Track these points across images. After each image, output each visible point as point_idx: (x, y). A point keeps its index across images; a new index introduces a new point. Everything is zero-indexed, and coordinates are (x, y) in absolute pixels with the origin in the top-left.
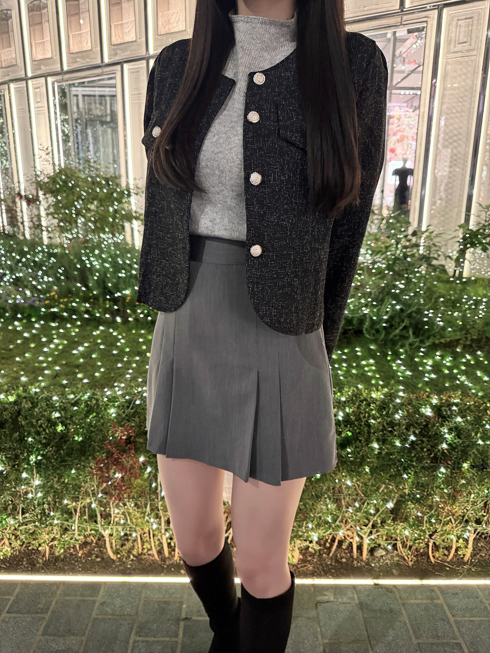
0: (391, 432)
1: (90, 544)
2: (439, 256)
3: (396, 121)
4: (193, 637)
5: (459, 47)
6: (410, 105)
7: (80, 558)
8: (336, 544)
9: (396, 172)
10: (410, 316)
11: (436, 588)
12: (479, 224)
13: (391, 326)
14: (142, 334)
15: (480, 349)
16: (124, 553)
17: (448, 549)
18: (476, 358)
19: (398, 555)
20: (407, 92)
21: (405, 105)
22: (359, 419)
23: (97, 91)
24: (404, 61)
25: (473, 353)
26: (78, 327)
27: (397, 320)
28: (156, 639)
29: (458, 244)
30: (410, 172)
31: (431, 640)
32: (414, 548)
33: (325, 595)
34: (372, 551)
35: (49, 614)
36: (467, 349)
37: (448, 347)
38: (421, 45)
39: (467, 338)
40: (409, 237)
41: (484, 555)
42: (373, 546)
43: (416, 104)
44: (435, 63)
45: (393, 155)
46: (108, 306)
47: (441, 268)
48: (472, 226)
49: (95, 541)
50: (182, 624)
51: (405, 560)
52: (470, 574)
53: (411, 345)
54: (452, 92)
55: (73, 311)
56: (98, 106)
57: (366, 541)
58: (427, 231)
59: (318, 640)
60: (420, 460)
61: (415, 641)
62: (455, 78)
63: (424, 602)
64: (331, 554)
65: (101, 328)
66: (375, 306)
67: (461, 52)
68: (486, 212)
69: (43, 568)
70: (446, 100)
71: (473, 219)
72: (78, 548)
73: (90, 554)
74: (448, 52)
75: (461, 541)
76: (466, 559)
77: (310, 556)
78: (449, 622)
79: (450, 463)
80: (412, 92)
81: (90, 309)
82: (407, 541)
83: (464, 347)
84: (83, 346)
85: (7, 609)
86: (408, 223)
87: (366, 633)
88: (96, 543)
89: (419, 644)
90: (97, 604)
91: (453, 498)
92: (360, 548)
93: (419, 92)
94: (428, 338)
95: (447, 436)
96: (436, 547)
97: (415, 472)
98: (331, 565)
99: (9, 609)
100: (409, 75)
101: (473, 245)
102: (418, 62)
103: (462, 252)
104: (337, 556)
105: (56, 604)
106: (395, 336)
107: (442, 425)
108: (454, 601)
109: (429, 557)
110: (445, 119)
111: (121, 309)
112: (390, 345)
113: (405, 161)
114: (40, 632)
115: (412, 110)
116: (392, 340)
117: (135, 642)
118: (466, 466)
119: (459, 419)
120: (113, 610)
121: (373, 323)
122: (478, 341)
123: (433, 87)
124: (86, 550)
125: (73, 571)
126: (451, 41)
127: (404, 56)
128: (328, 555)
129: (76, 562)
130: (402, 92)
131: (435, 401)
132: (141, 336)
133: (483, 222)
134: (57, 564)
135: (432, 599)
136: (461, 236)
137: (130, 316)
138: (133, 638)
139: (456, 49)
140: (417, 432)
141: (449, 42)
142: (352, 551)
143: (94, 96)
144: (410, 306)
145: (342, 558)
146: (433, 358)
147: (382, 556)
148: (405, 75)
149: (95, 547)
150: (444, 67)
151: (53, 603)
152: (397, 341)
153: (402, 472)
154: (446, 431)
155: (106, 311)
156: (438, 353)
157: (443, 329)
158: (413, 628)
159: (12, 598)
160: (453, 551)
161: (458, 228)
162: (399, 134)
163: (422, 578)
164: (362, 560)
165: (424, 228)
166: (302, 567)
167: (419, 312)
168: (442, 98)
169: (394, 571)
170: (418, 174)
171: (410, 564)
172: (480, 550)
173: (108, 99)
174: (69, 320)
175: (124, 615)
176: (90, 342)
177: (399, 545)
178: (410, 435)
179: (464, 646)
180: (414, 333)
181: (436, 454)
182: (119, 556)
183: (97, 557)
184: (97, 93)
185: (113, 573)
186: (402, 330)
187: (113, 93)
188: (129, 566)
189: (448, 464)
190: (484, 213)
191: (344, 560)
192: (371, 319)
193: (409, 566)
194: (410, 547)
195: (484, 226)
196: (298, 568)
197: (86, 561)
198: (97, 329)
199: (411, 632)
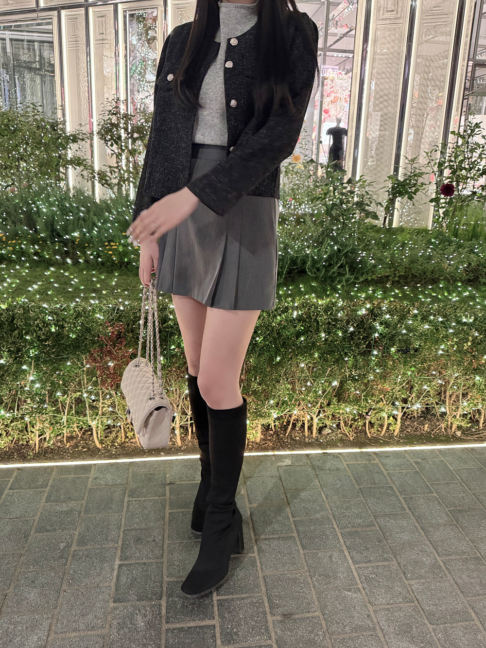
0: (334, 325)
1: (76, 438)
2: (371, 203)
3: (330, 82)
4: (178, 495)
5: (388, 15)
6: (342, 68)
7: (68, 449)
8: (290, 426)
9: (331, 132)
10: (346, 255)
11: (372, 454)
12: (405, 175)
13: (330, 265)
14: (94, 274)
15: (406, 284)
16: (108, 443)
17: (382, 426)
18: (403, 292)
19: (341, 433)
20: (340, 54)
21: (337, 67)
22: (309, 317)
23: (26, 36)
24: (337, 24)
25: (401, 288)
26: (27, 268)
27: (335, 259)
28: (146, 499)
29: (387, 193)
30: (345, 132)
31: (370, 486)
32: (354, 426)
33: (284, 462)
34: (320, 430)
35: (48, 488)
36: (395, 284)
37: (380, 282)
38: (353, 9)
39: (395, 274)
40: (345, 185)
41: (409, 431)
42: (321, 425)
43: (348, 67)
44: (366, 28)
45: (327, 115)
46: (57, 248)
47: (373, 214)
48: (401, 178)
49: (80, 435)
50: (167, 487)
51: (347, 436)
52: (398, 443)
53: (347, 281)
54: (381, 57)
55: (22, 253)
56: (26, 51)
57: (316, 420)
58: (360, 180)
59: (281, 490)
60: (358, 345)
61: (357, 487)
62: (384, 44)
63: (363, 462)
64: (287, 434)
65: (52, 269)
66: (316, 247)
67: (390, 19)
68: (412, 165)
69: (33, 459)
70: (376, 64)
71: (401, 171)
72: (65, 442)
73: (76, 446)
74: (377, 19)
75: (391, 418)
76: (395, 434)
77: (270, 436)
78: (383, 474)
79: (381, 348)
80: (344, 55)
81: (39, 251)
82: (348, 420)
83: (393, 283)
84: (36, 284)
85: (9, 486)
86: (344, 172)
87: (319, 484)
88: (81, 437)
89: (360, 488)
90: (90, 479)
91: (384, 377)
92: (310, 428)
93: (351, 55)
94: (362, 275)
95: (378, 328)
96: (371, 424)
97: (354, 356)
98: (287, 442)
99: (11, 486)
100: (341, 38)
101: (401, 194)
102: (349, 26)
103: (392, 202)
104: (292, 436)
105: (53, 481)
106: (333, 273)
107: (375, 320)
108: (387, 461)
109: (366, 433)
110: (376, 83)
111: (71, 251)
112: (329, 281)
113: (339, 121)
114: (44, 500)
115: (344, 72)
116: (330, 277)
117: (129, 501)
118: (393, 349)
119: (388, 316)
120: (106, 482)
121: (314, 262)
122: (405, 277)
123: (364, 51)
124: (72, 443)
125: (63, 458)
126: (380, 7)
127: (336, 19)
128: (285, 435)
129: (64, 453)
130: (335, 54)
131: (368, 306)
132: (94, 276)
133: (409, 174)
134: (47, 455)
135: (370, 460)
136: (390, 186)
137: (80, 257)
138: (126, 499)
139: (384, 17)
140: (355, 325)
141: (378, 10)
142: (304, 431)
143: (22, 40)
144: (346, 246)
145: (295, 437)
146: (366, 292)
147: (328, 434)
148: (338, 38)
149: (81, 440)
150: (374, 33)
151: (51, 481)
152: (336, 278)
153: (344, 356)
154: (378, 325)
155: (56, 252)
156: (370, 289)
157: (375, 266)
158: (355, 479)
159: (11, 480)
160: (385, 428)
161: (388, 179)
162: (333, 95)
163: (360, 448)
164: (312, 438)
165: (357, 178)
166: (263, 444)
167: (354, 251)
168: (373, 62)
169: (339, 444)
170: (352, 133)
171: (351, 439)
172: (407, 428)
173: (36, 44)
174: (18, 261)
175: (116, 484)
176: (43, 281)
177: (342, 424)
178: (350, 328)
179: (395, 488)
180: (350, 271)
181: (370, 343)
182: (104, 445)
183: (83, 448)
184: (26, 38)
185: (100, 458)
186: (339, 267)
187: (51, 39)
188: (114, 453)
189: (379, 349)
190: (410, 165)
191: (298, 438)
192: (313, 257)
193: (350, 441)
194: (351, 427)
195: (410, 176)
196: (260, 445)
197: (73, 451)
198: (48, 269)
199: (354, 481)
